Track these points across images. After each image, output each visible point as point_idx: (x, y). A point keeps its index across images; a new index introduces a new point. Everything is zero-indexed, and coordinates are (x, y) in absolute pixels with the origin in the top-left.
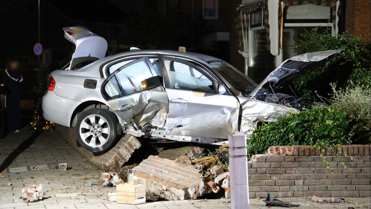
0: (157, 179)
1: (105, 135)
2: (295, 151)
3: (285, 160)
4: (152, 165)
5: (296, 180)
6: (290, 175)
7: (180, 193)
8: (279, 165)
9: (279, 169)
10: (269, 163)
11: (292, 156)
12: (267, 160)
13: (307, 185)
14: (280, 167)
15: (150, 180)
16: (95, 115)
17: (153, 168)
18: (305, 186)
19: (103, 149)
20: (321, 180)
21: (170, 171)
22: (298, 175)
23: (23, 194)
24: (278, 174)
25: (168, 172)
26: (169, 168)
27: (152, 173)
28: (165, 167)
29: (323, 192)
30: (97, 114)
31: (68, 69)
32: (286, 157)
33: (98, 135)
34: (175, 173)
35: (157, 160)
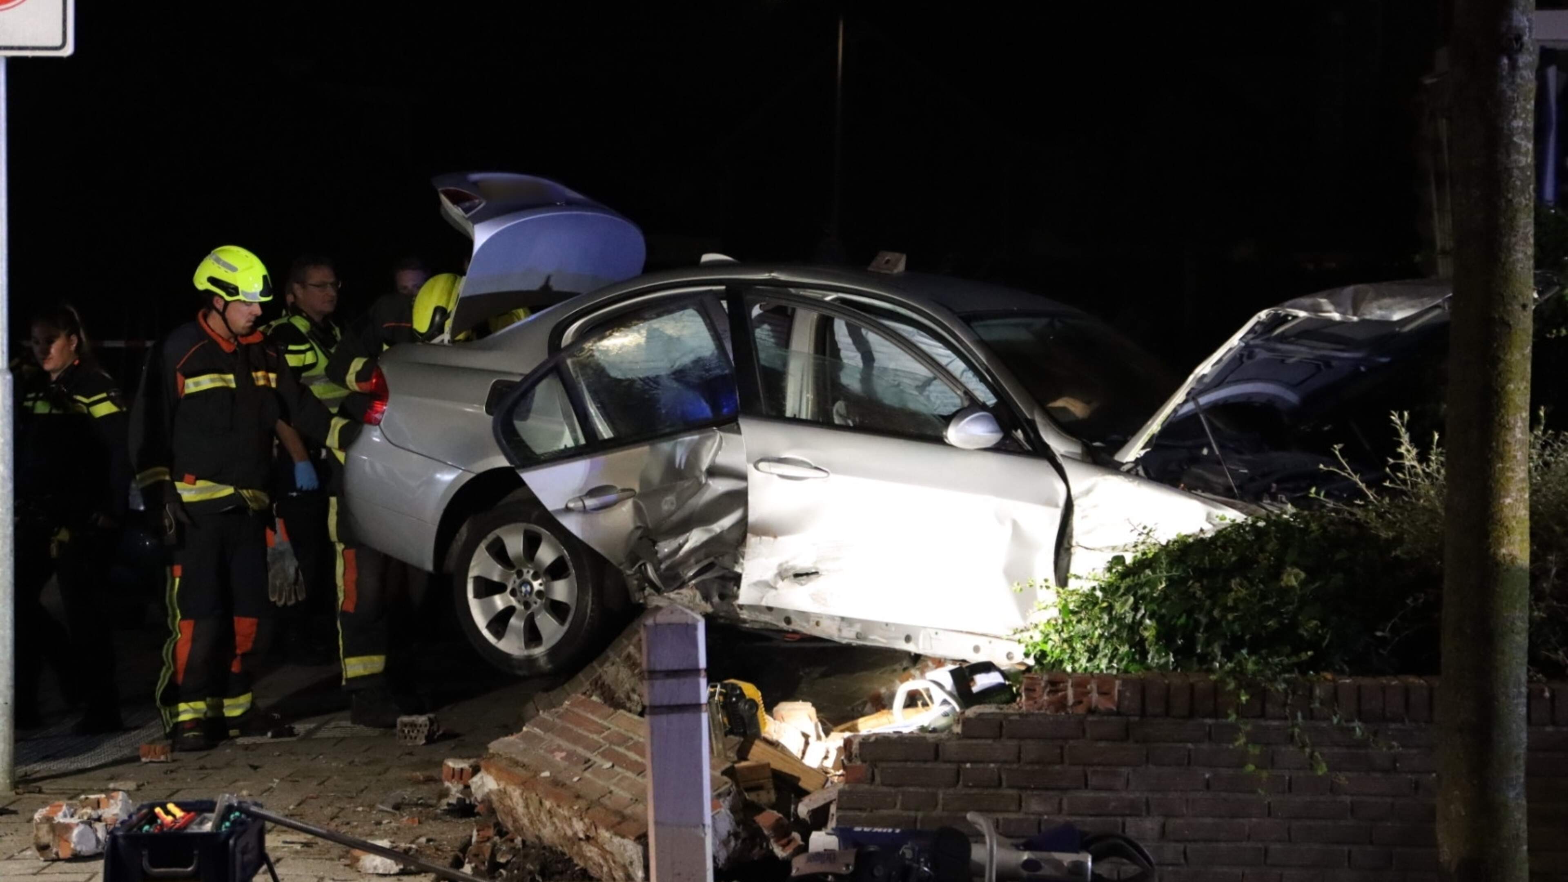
0: (558, 790)
1: (557, 609)
2: (1128, 694)
3: (1084, 731)
4: (563, 733)
5: (1130, 815)
6: (1103, 794)
7: (628, 854)
8: (1059, 751)
9: (1057, 767)
10: (1012, 744)
11: (1113, 718)
12: (1004, 731)
13: (1177, 841)
14: (1062, 762)
15: (534, 795)
16: (522, 526)
17: (565, 744)
18: (1173, 844)
19: (550, 666)
20: (1241, 820)
21: (618, 760)
22: (1138, 794)
23: (38, 829)
24: (1053, 789)
25: (608, 765)
26: (621, 750)
27: (550, 765)
28: (607, 746)
29: (1247, 871)
30: (529, 522)
31: (443, 341)
32: (1090, 718)
33: (534, 606)
34: (633, 771)
35: (590, 716)
